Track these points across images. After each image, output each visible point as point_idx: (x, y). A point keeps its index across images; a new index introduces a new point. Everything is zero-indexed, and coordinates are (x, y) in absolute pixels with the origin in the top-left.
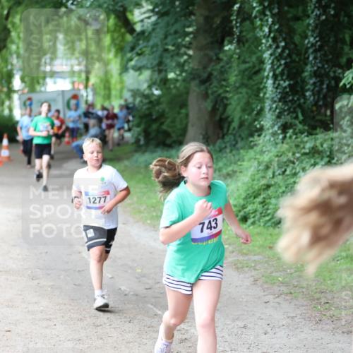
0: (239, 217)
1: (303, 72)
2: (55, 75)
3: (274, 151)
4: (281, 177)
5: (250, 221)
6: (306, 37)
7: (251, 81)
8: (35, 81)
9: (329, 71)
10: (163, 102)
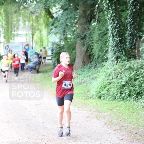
0: (98, 96)
1: (125, 34)
2: (19, 36)
3: (113, 68)
4: (115, 79)
5: (102, 98)
6: (127, 19)
7: (103, 38)
8: (10, 38)
9: (137, 34)
10: (65, 47)
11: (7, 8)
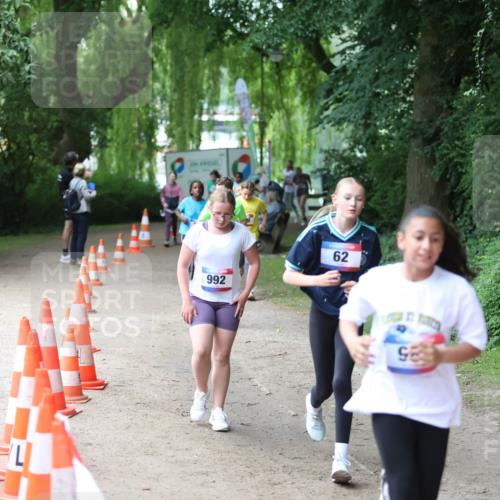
2: (216, 128)
8: (187, 135)
10: (370, 168)
11: (180, 36)
